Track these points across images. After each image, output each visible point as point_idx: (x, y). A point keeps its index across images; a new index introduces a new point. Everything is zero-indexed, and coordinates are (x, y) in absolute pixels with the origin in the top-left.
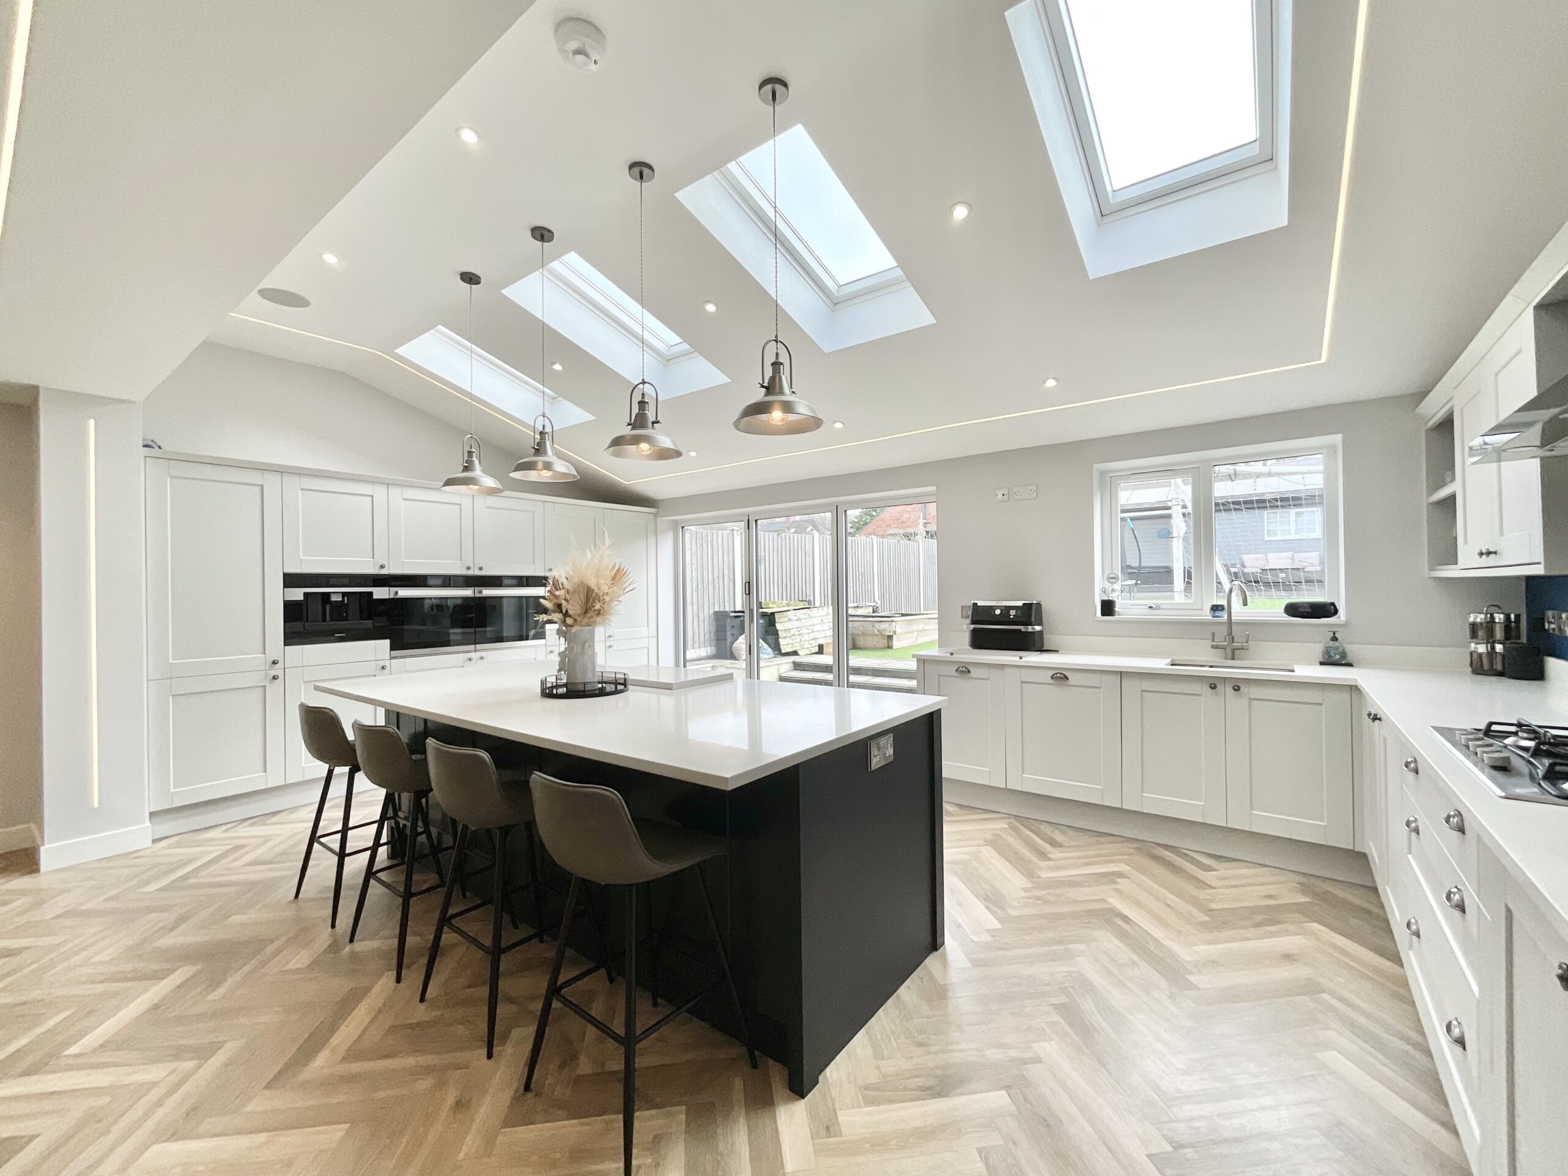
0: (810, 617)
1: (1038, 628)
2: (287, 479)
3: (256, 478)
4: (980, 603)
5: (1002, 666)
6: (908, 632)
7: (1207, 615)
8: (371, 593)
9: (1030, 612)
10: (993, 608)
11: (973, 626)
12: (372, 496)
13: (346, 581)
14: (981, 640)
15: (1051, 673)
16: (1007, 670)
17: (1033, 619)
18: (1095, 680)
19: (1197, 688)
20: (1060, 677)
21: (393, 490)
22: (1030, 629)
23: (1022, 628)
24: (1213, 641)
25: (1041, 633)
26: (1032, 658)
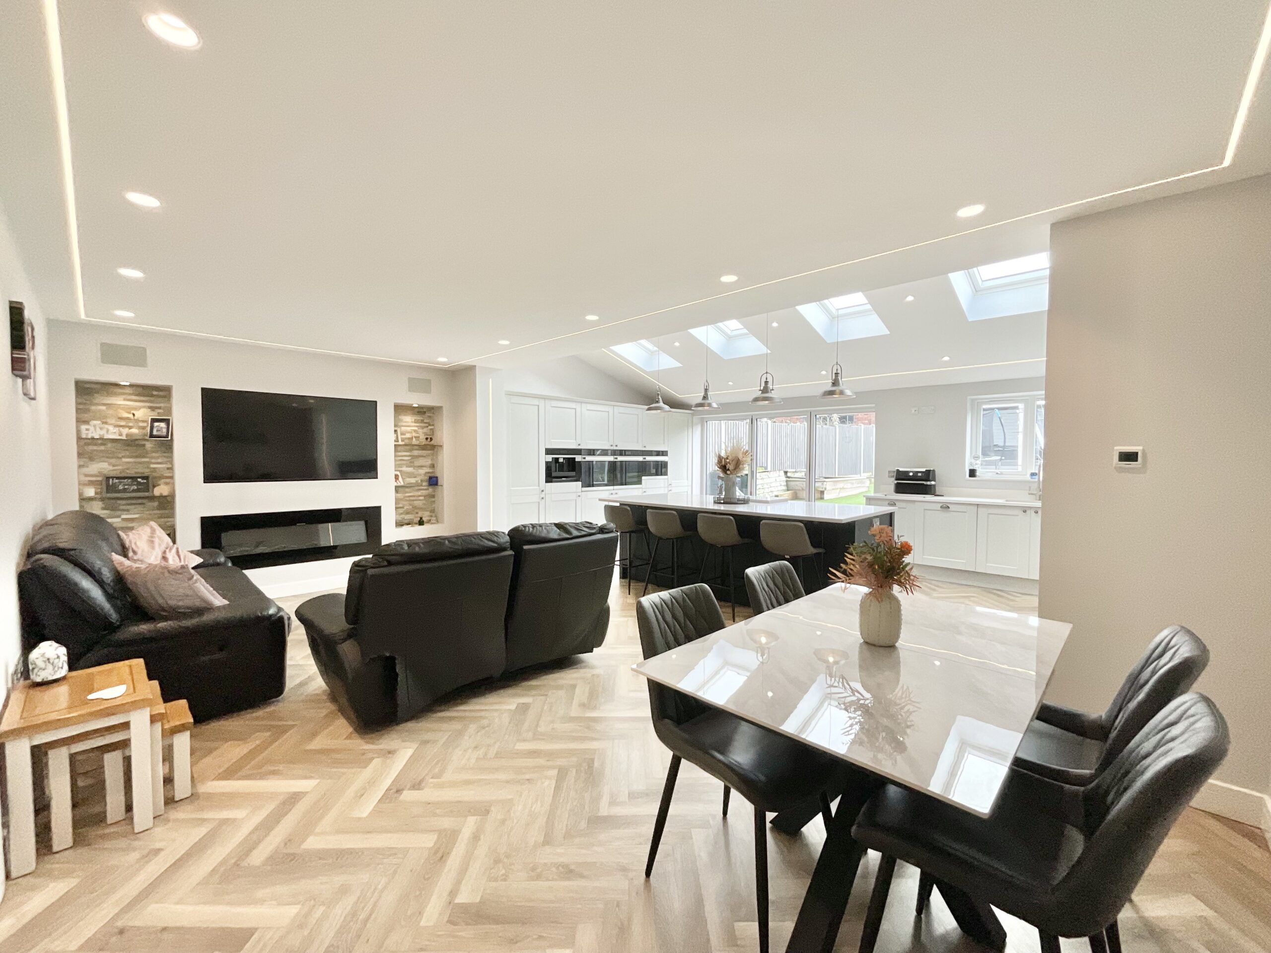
0: (769, 478)
1: (933, 483)
2: (547, 401)
3: (536, 402)
4: (901, 469)
5: (914, 501)
6: (833, 489)
7: (1028, 477)
8: (575, 458)
9: (929, 475)
10: (908, 472)
11: (896, 482)
12: (576, 409)
13: (566, 452)
14: (900, 489)
15: (941, 505)
16: (916, 503)
17: (931, 478)
18: (963, 508)
19: (1016, 512)
20: (945, 507)
21: (583, 405)
22: (929, 483)
23: (925, 483)
24: (1030, 490)
25: (934, 486)
26: (928, 498)
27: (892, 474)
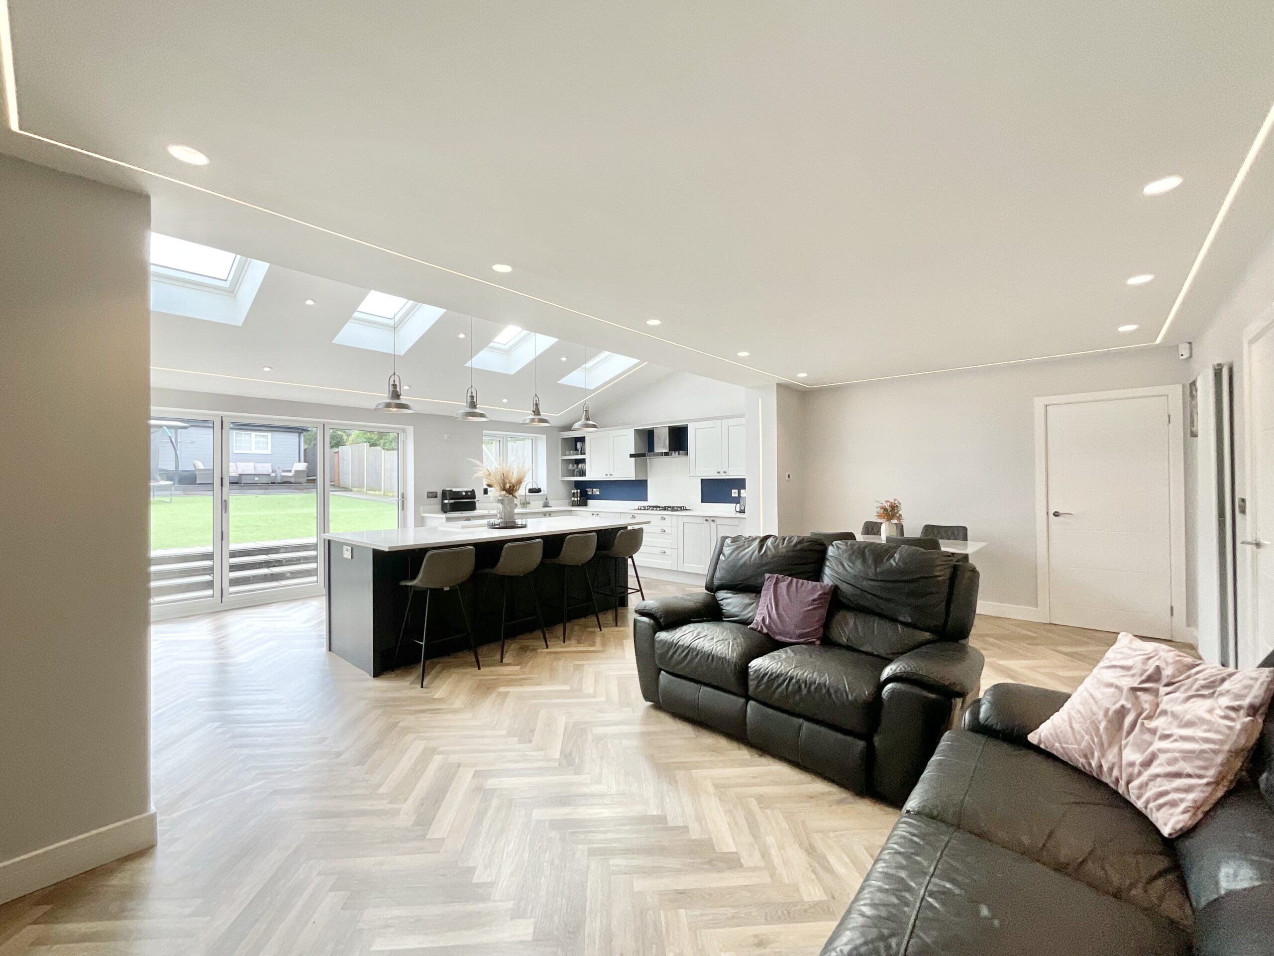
10: (460, 492)
27: (432, 495)
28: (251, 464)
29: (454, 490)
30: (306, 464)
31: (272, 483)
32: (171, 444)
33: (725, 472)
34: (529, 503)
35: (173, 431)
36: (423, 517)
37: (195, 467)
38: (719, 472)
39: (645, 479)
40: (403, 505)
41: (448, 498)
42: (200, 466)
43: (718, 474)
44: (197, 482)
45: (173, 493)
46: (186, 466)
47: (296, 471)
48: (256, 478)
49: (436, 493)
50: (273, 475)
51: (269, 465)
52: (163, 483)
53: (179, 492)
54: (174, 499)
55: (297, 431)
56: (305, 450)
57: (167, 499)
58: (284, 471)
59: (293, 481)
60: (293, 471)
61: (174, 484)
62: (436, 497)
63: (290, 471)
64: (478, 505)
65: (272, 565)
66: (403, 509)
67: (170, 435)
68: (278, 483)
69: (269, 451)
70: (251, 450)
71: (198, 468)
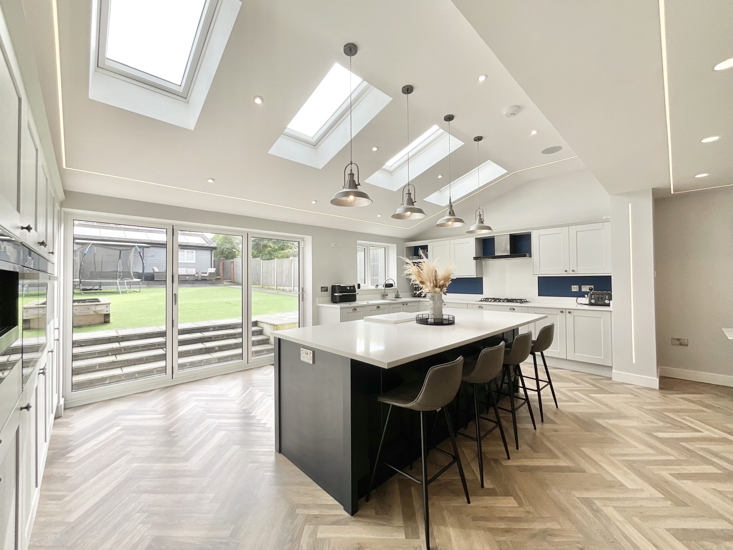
10: (346, 287)
27: (324, 289)
28: (185, 269)
29: (342, 285)
30: (215, 269)
31: (196, 280)
32: (140, 257)
33: (573, 271)
34: (387, 295)
35: (142, 249)
36: (318, 306)
37: (154, 271)
38: (566, 271)
39: (482, 277)
40: (302, 298)
41: (337, 292)
42: (157, 270)
43: (566, 273)
44: (155, 280)
45: (141, 286)
46: (148, 270)
47: (210, 273)
48: (187, 277)
49: (327, 288)
50: (197, 275)
51: (195, 269)
52: (135, 280)
53: (145, 286)
54: (142, 290)
55: (210, 249)
56: (214, 260)
57: (138, 290)
58: (203, 273)
59: (208, 279)
60: (208, 273)
61: (141, 281)
62: (327, 291)
63: (206, 273)
64: (357, 296)
65: (205, 341)
66: (303, 300)
67: (139, 251)
68: (200, 280)
69: (194, 262)
70: (184, 261)
71: (155, 271)
